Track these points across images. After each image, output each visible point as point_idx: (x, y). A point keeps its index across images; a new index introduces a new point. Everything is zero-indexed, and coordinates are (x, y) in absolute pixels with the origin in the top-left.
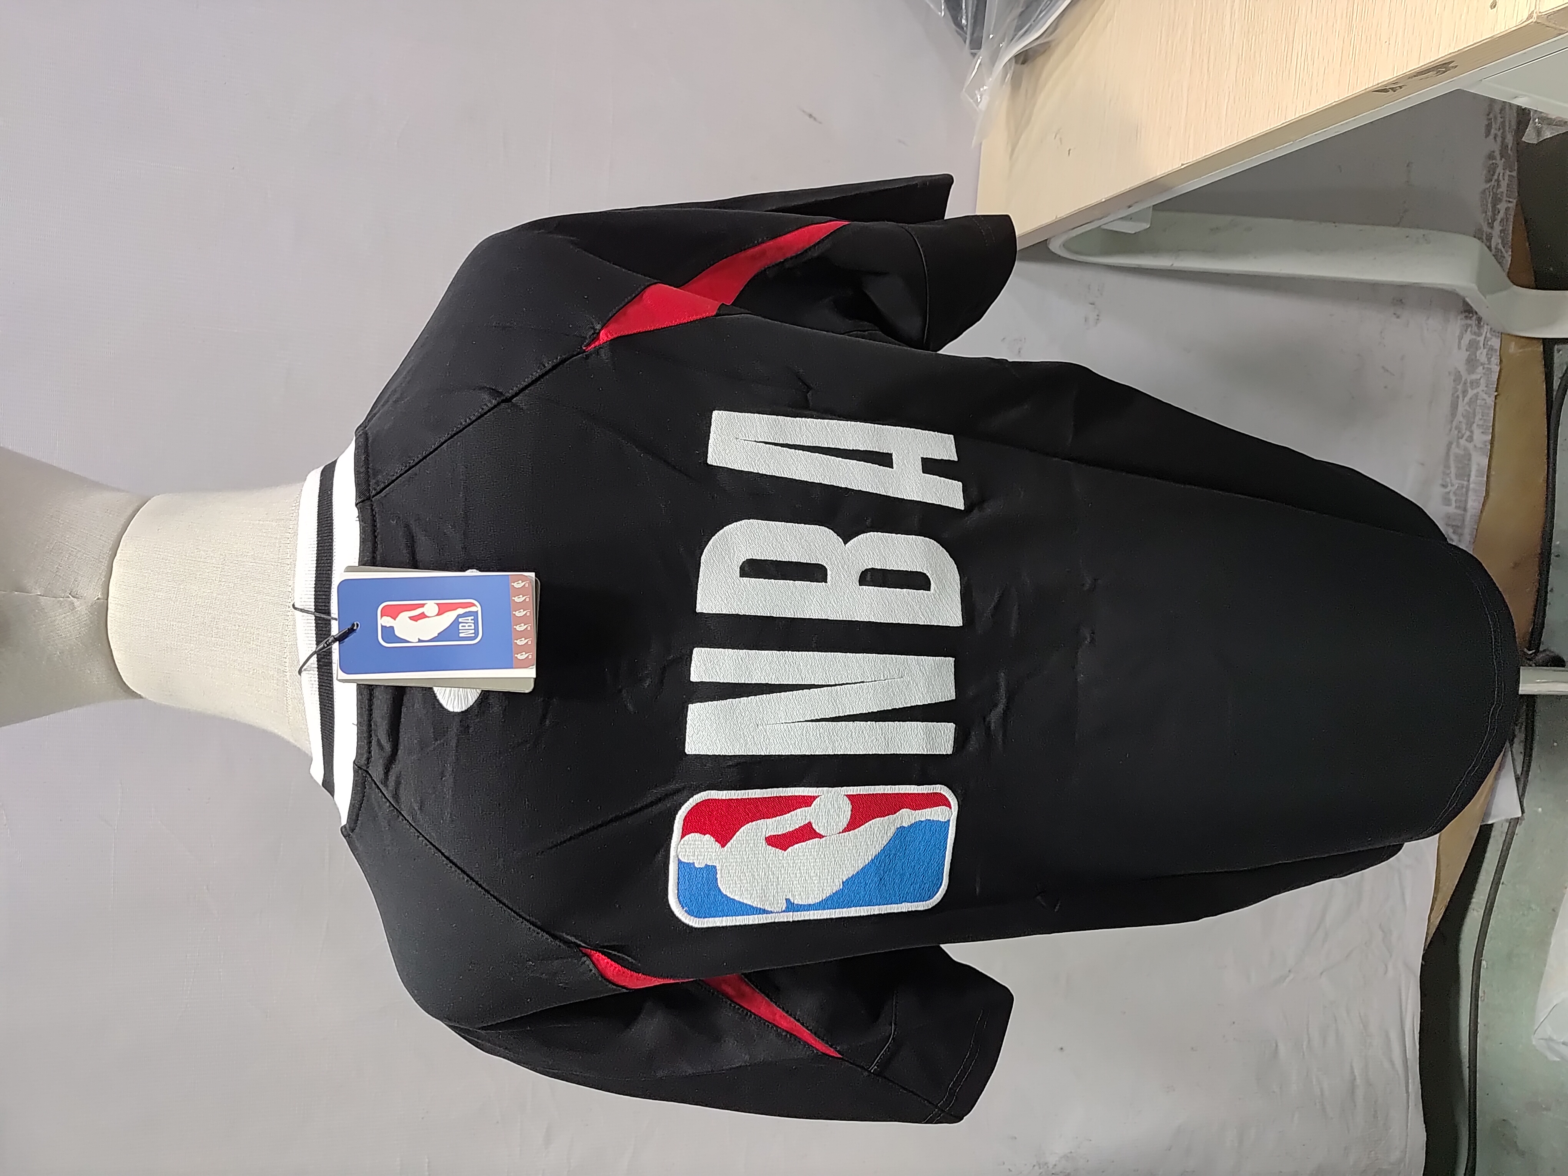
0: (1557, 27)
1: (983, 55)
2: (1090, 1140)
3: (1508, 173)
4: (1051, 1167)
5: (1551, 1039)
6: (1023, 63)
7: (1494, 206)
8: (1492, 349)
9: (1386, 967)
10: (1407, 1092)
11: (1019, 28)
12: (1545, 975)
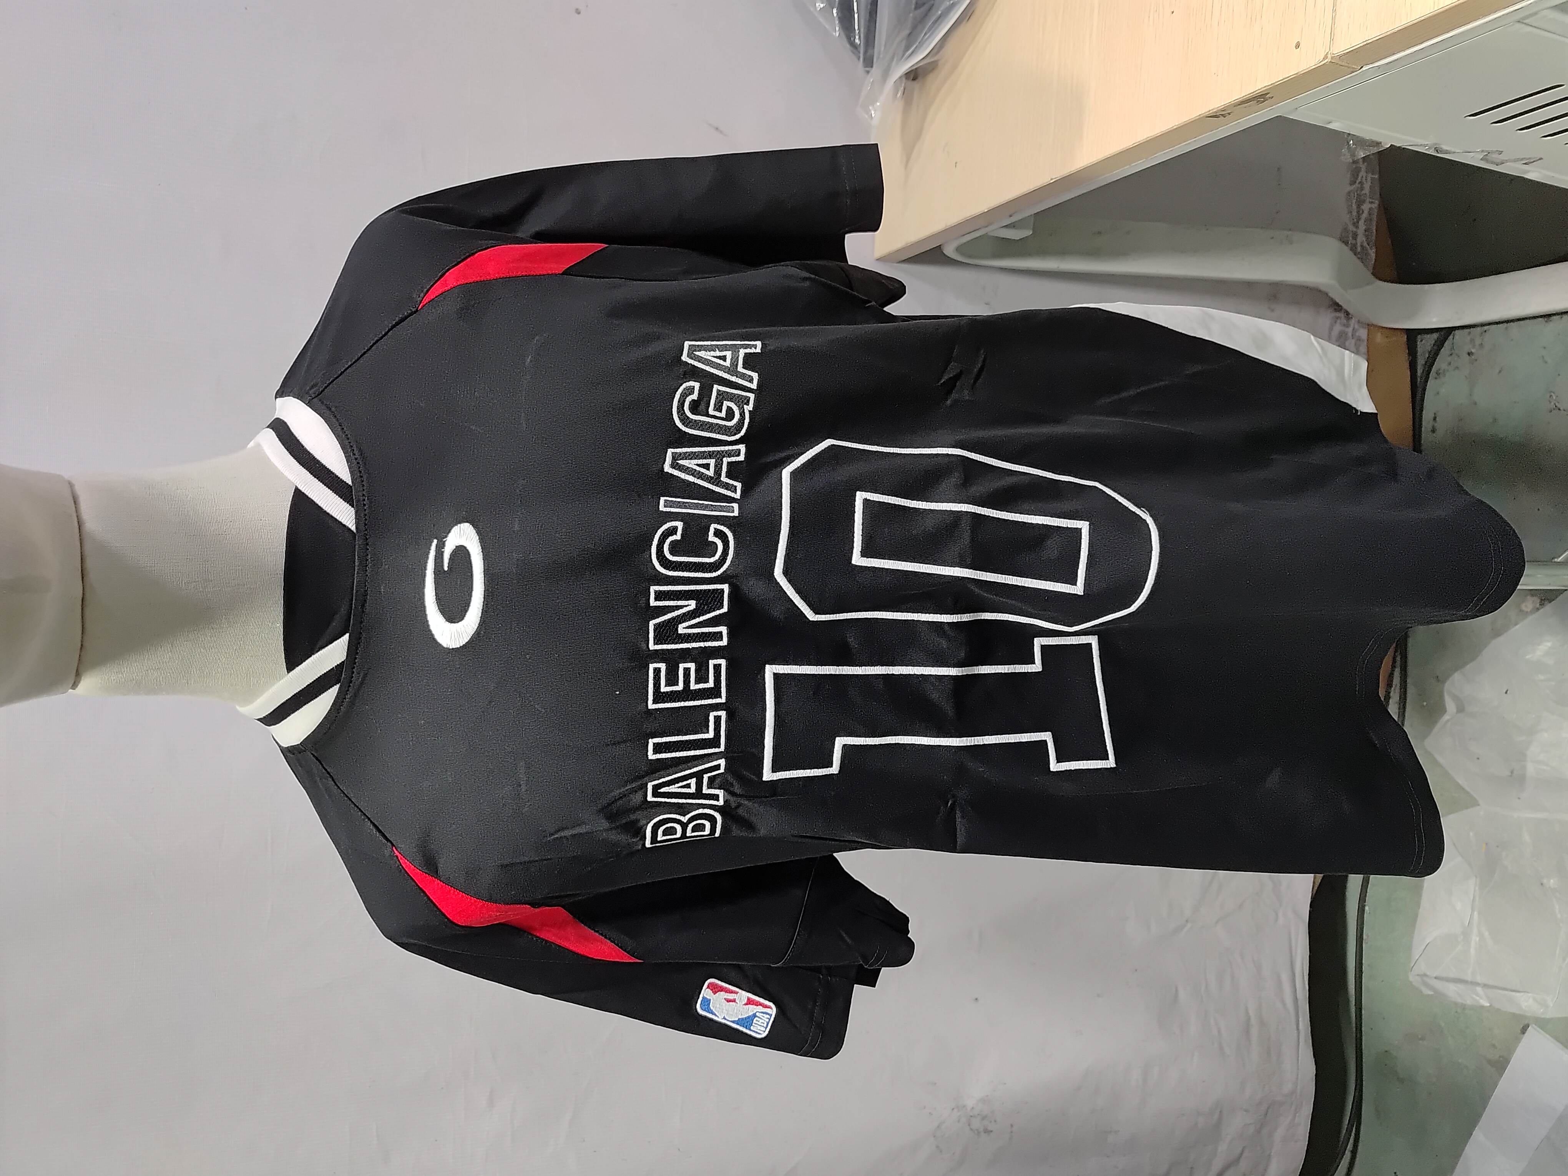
0: (1350, 65)
1: (876, 71)
2: (1005, 1084)
3: (1370, 175)
4: (969, 1109)
5: (1425, 975)
6: (914, 79)
7: (1359, 207)
8: (1360, 340)
9: (1277, 914)
10: (1298, 1029)
11: (907, 48)
12: (1419, 916)
